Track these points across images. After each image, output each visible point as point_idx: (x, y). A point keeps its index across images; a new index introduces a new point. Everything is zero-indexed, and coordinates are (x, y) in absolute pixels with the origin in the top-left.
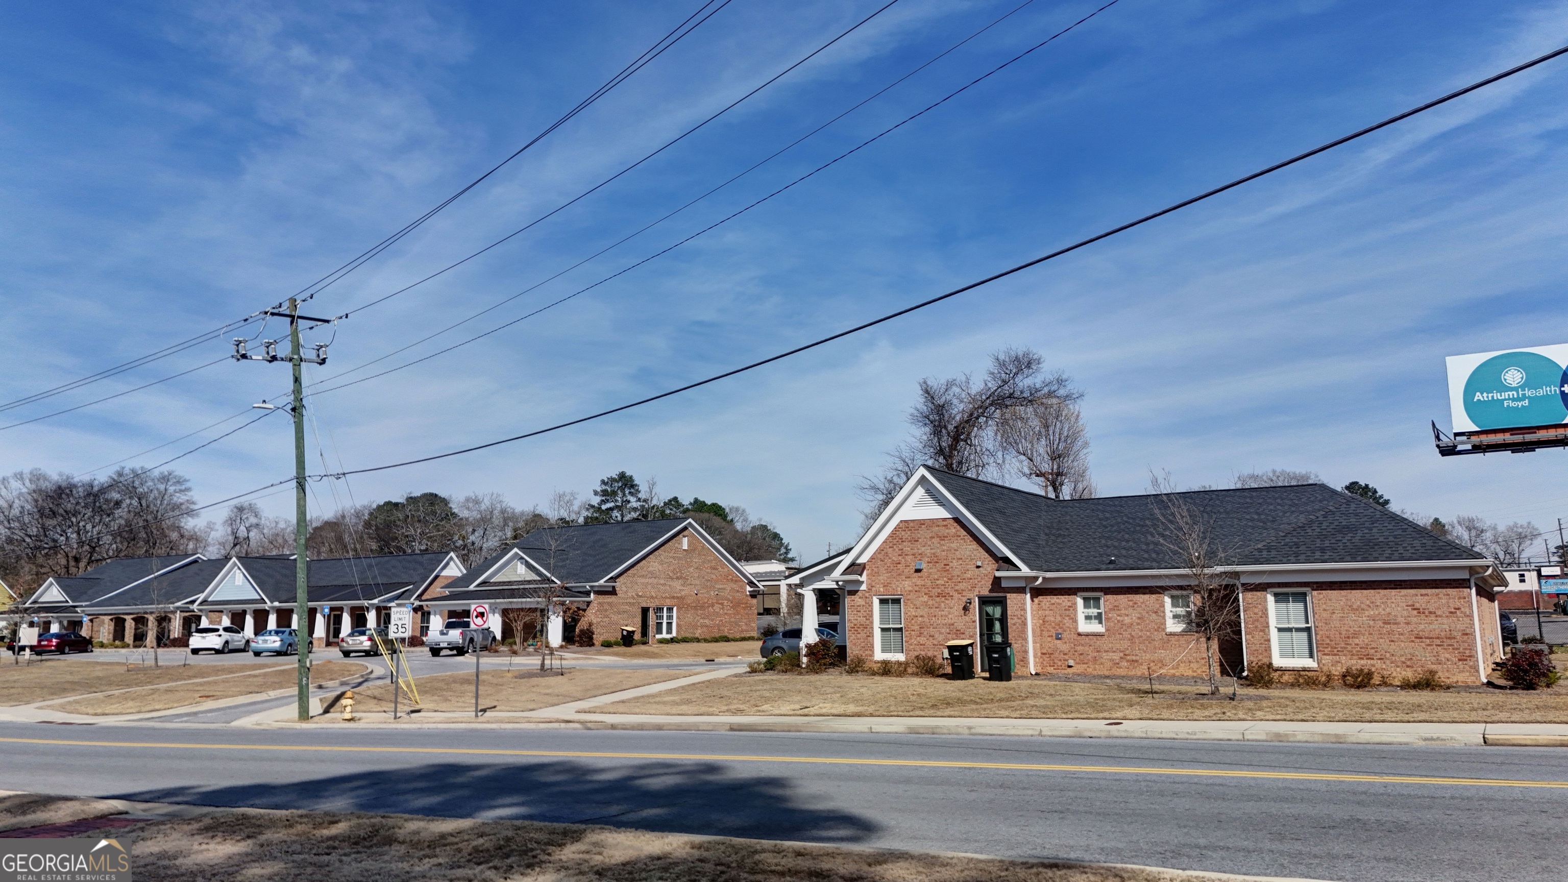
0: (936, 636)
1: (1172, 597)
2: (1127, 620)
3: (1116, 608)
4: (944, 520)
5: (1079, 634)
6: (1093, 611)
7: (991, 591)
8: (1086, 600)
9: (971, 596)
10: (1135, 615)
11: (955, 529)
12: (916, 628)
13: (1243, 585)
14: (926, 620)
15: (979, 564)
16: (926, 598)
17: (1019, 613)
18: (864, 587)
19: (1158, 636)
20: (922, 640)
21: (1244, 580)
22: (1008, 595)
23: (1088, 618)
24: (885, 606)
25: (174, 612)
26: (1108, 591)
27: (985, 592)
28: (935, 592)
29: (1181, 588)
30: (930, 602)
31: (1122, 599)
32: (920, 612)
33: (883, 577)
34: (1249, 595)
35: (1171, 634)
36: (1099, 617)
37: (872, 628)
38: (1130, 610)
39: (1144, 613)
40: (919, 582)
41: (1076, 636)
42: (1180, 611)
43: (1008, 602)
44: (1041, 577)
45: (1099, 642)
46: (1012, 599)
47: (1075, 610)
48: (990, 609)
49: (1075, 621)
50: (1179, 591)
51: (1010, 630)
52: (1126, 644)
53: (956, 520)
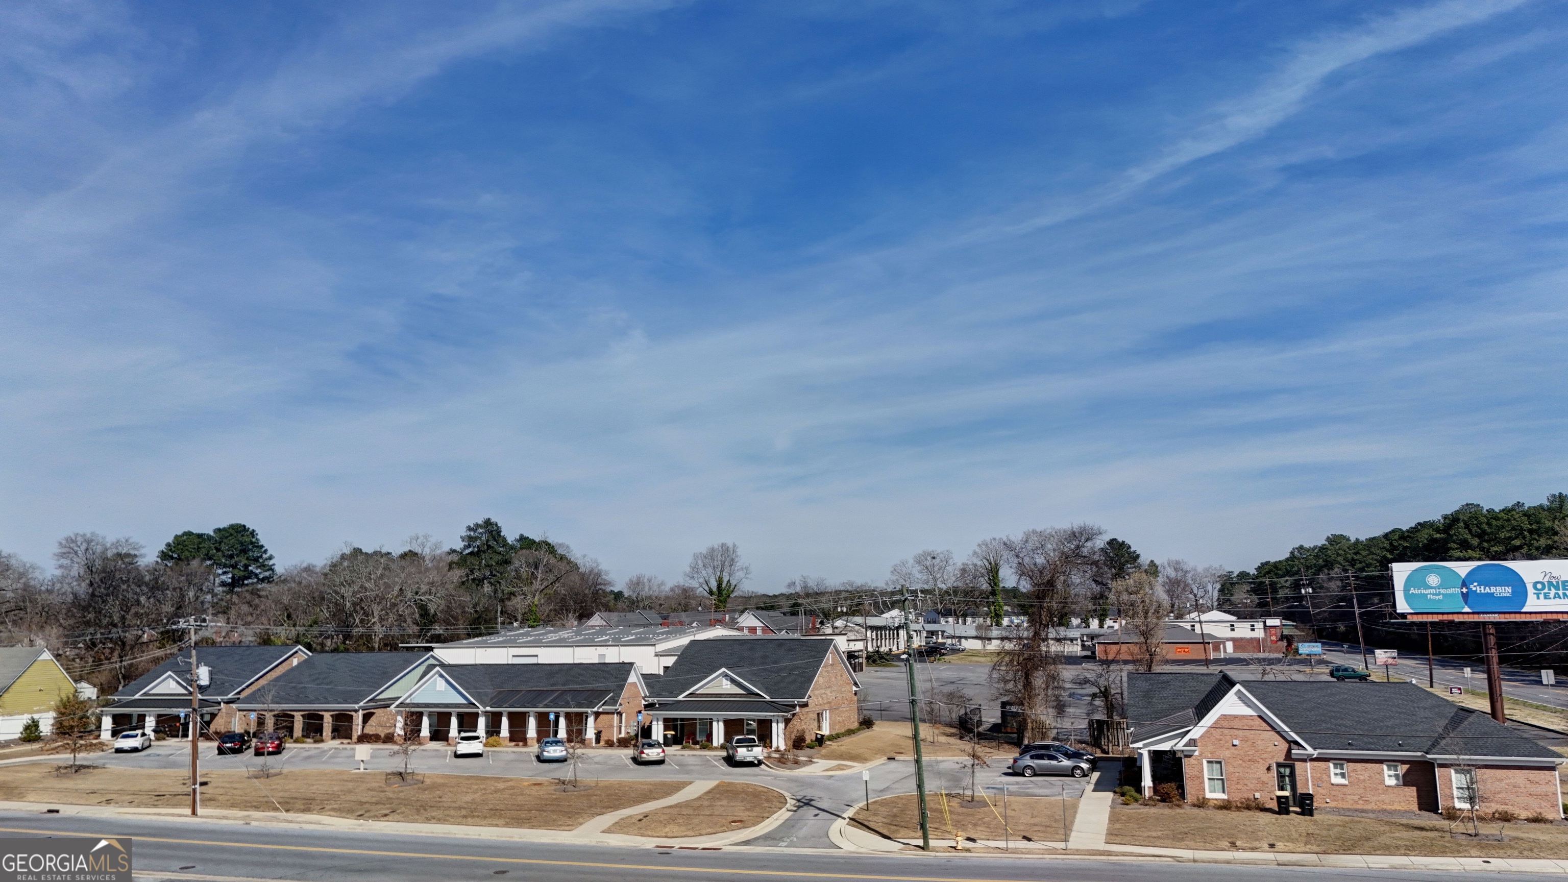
0: (1249, 784)
1: (1387, 765)
2: (1362, 778)
3: (1355, 770)
4: (1251, 716)
5: (1332, 784)
6: (1338, 771)
7: (1285, 760)
8: (1335, 764)
9: (1270, 762)
10: (1367, 775)
11: (1259, 722)
12: (1235, 779)
13: (1438, 764)
14: (1241, 775)
15: (1276, 743)
16: (1241, 762)
17: (1304, 773)
18: (1196, 753)
19: (1380, 787)
20: (1239, 787)
21: (1439, 762)
22: (1296, 763)
23: (1336, 774)
24: (1210, 764)
25: (356, 711)
26: (1349, 761)
27: (1281, 760)
28: (1247, 758)
29: (1394, 761)
30: (1244, 765)
31: (1359, 766)
32: (1236, 770)
33: (1211, 748)
34: (1442, 769)
35: (1389, 787)
36: (1343, 775)
37: (1203, 778)
38: (1364, 772)
39: (1372, 774)
40: (1236, 752)
41: (1330, 786)
42: (1392, 773)
43: (1296, 767)
44: (1315, 753)
45: (1345, 789)
46: (1298, 765)
47: (1329, 770)
48: (1282, 770)
49: (1329, 777)
50: (1393, 762)
51: (1298, 783)
52: (1362, 791)
53: (1260, 717)
